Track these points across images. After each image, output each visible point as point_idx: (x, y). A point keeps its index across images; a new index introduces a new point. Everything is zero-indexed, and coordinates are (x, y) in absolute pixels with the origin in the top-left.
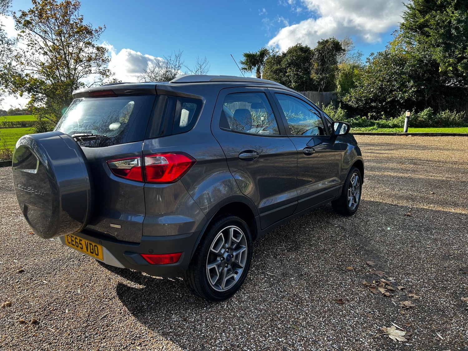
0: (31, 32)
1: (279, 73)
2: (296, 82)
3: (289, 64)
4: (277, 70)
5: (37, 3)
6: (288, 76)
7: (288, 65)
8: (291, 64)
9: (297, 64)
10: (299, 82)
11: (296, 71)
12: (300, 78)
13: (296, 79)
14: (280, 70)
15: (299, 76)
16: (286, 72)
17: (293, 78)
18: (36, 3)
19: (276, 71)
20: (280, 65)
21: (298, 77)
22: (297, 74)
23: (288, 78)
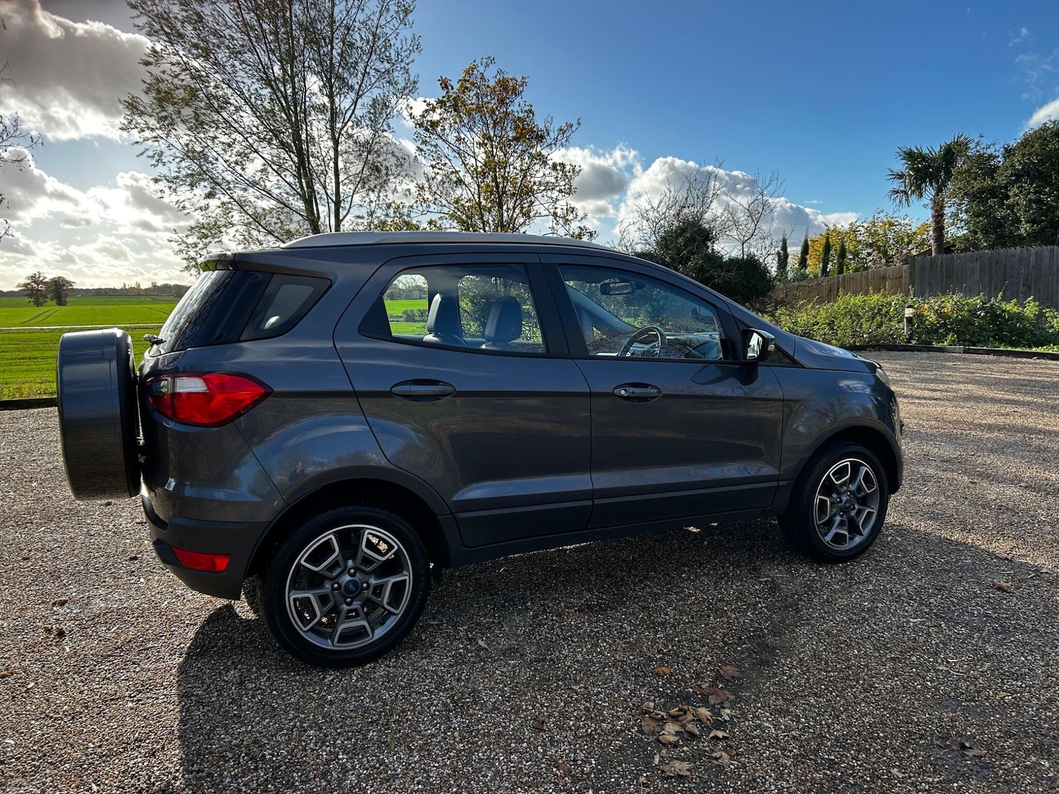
0: (440, 142)
1: (988, 199)
2: (1032, 221)
3: (1015, 175)
4: (982, 191)
5: (450, 88)
6: (1011, 207)
7: (1013, 178)
8: (1023, 176)
9: (1041, 173)
10: (1044, 221)
11: (1035, 193)
12: (1048, 210)
13: (1033, 214)
14: (993, 192)
15: (1045, 205)
16: (1008, 197)
17: (1025, 211)
18: (447, 88)
19: (979, 193)
20: (993, 178)
21: (1041, 209)
22: (1039, 201)
23: (1013, 212)
